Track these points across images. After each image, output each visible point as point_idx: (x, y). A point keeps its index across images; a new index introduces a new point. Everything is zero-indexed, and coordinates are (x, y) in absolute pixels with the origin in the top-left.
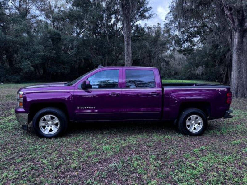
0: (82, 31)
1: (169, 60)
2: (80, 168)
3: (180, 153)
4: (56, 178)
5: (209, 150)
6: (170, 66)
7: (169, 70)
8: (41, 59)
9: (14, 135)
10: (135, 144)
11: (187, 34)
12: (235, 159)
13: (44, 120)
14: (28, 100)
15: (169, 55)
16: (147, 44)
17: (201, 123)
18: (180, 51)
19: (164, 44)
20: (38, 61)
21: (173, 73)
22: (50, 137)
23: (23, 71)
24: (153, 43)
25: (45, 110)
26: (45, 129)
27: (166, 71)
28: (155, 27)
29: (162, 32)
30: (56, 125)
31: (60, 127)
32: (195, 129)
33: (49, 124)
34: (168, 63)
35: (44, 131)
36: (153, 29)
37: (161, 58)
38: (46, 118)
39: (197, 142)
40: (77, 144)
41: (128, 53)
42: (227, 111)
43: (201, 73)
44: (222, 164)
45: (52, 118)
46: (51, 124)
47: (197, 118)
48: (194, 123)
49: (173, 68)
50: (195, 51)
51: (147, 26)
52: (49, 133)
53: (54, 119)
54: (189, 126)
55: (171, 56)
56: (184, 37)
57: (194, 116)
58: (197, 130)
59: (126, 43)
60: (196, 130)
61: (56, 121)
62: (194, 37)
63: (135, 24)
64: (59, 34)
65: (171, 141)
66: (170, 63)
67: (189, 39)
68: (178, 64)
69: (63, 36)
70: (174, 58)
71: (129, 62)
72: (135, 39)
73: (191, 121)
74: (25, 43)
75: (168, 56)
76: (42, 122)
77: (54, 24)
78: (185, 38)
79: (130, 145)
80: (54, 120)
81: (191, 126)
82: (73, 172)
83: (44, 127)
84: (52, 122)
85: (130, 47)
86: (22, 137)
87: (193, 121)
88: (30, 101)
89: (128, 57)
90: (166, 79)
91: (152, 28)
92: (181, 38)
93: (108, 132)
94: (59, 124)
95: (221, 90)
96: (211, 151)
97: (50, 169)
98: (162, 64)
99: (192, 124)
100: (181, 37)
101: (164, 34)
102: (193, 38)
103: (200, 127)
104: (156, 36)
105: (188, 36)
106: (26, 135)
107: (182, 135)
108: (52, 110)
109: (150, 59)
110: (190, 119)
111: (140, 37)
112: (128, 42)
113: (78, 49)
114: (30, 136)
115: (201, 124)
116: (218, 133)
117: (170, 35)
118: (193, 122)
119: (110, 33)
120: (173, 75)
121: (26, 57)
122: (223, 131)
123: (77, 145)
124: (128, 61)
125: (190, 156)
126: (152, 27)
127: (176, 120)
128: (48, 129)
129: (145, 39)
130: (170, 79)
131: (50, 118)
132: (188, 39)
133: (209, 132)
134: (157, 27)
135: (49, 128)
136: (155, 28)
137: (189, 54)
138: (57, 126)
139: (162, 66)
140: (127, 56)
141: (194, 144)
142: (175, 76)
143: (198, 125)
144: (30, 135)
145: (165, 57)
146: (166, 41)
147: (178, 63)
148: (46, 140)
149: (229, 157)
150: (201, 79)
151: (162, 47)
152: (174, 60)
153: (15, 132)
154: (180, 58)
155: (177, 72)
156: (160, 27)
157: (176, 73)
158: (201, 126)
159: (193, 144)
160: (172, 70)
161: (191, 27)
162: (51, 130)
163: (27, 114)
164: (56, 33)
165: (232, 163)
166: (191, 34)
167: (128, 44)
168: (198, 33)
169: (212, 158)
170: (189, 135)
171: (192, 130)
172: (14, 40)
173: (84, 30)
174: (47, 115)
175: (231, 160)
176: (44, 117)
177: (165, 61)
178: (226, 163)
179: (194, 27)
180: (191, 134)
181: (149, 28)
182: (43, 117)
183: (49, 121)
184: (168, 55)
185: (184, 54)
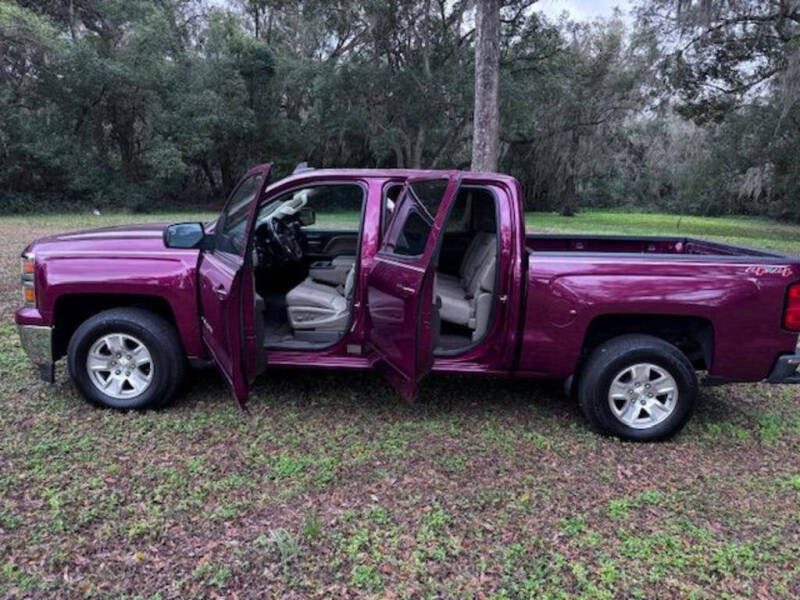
0: (348, 42)
1: (645, 142)
2: (156, 539)
3: (553, 510)
4: (58, 567)
5: (672, 510)
6: (646, 163)
7: (641, 177)
8: (212, 138)
9: (20, 391)
10: (400, 457)
11: (714, 48)
12: (769, 561)
13: (105, 351)
14: (53, 279)
15: (647, 126)
16: (565, 85)
17: (669, 396)
18: (684, 112)
19: (626, 85)
20: (201, 144)
21: (655, 189)
22: (123, 409)
23: (158, 176)
24: (588, 80)
25: (107, 318)
26: (109, 379)
27: (632, 183)
28: (600, 22)
29: (626, 42)
30: (144, 368)
31: (154, 376)
32: (643, 414)
33: (121, 365)
34: (639, 153)
35: (107, 387)
36: (594, 30)
37: (617, 134)
38: (109, 347)
39: (639, 467)
40: (198, 442)
41: (487, 117)
42: (782, 358)
43: (758, 193)
44: (703, 576)
45: (130, 345)
46: (126, 365)
47: (654, 375)
48: (644, 392)
49: (658, 170)
50: (741, 112)
51: (569, 20)
52: (120, 393)
53: (136, 350)
54: (620, 403)
55: (655, 129)
56: (703, 59)
57: (644, 368)
58: (653, 420)
59: (479, 81)
60: (648, 419)
61: (143, 355)
62: (742, 58)
63: (528, 13)
64: (266, 57)
65: (540, 457)
66: (647, 155)
67: (723, 67)
68: (675, 156)
69: (281, 61)
70: (665, 134)
71: (487, 150)
72: (523, 67)
73: (631, 385)
74: (165, 84)
75: (644, 128)
76: (96, 358)
77: (257, 21)
78: (706, 65)
79: (381, 458)
80: (136, 354)
81: (627, 404)
82: (128, 550)
83: (106, 374)
84: (130, 358)
85: (494, 95)
87: (638, 384)
88: (57, 286)
89: (484, 130)
90: (629, 212)
91: (592, 26)
92: (690, 65)
93: (325, 401)
94: (152, 367)
95: (766, 271)
96: (679, 513)
97: (58, 533)
98: (618, 157)
99: (635, 397)
100: (693, 61)
101: (633, 49)
102: (736, 64)
103: (665, 410)
104: (600, 57)
105: (721, 57)
107: (591, 434)
108: (126, 319)
109: (576, 140)
110: (627, 378)
111: (540, 62)
112: (486, 76)
113: (327, 103)
115: (671, 400)
116: (744, 435)
117: (654, 54)
118: (639, 390)
119: (438, 48)
120: (655, 197)
121: (166, 130)
122: (762, 431)
123: (197, 448)
124: (484, 146)
125: (583, 529)
126: (590, 22)
127: (571, 378)
128: (117, 381)
129: (561, 69)
130: (642, 212)
131: (122, 343)
132: (719, 68)
133: (706, 430)
134: (613, 24)
135: (122, 379)
136: (601, 27)
137: (719, 119)
138: (147, 374)
139: (617, 162)
140: (482, 127)
141: (626, 477)
142: (661, 201)
143: (659, 403)
145: (631, 132)
146: (632, 76)
147: (679, 155)
148: (107, 416)
149: (742, 548)
150: (758, 214)
151: (617, 96)
152: (666, 144)
154: (687, 137)
155: (669, 188)
156: (619, 24)
157: (667, 190)
158: (670, 407)
159: (621, 477)
160: (654, 179)
161: (736, 21)
162: (127, 386)
163: (48, 328)
164: (259, 50)
165: (746, 579)
166: (732, 44)
167: (487, 85)
168: (760, 43)
169: (669, 545)
170: (618, 436)
171: (630, 418)
172: (127, 74)
173: (354, 40)
174: (111, 336)
175: (748, 562)
176: (104, 341)
177: (631, 144)
178: (721, 577)
179: (746, 18)
180: (626, 435)
181: (574, 28)
183: (119, 354)
184: (646, 123)
185: (699, 123)
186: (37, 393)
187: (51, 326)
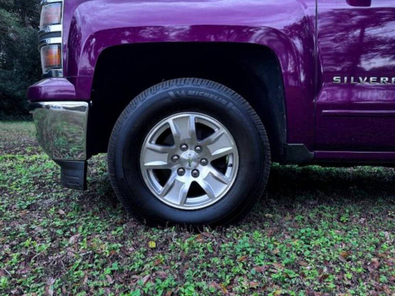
9: (28, 208)
13: (166, 138)
33: (185, 161)
35: (167, 193)
38: (174, 131)
46: (194, 160)
52: (186, 202)
53: (213, 137)
76: (152, 150)
80: (211, 143)
83: (163, 175)
84: (201, 150)
86: (61, 217)
106: (80, 210)
114: (94, 213)
131: (193, 127)
135: (186, 181)
144: (97, 209)
153: (34, 197)
162: (195, 190)
163: (85, 104)
174: (178, 116)
176: (167, 123)
182: (163, 123)
186: (53, 210)
187: (88, 101)
